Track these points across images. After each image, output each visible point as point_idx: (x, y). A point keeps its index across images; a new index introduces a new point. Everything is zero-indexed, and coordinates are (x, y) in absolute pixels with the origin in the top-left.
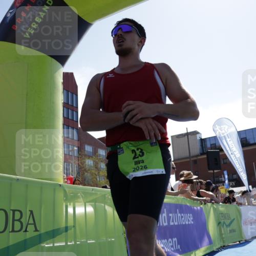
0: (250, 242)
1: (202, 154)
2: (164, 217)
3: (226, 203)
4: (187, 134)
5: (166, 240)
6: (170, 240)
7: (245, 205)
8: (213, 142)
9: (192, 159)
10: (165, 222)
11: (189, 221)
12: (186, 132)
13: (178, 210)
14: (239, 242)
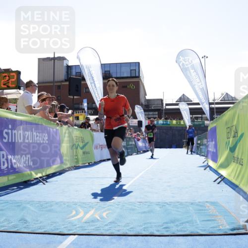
0: (98, 164)
1: (66, 81)
2: (20, 134)
3: (82, 128)
4: (54, 59)
5: (19, 156)
6: (24, 156)
7: (98, 131)
8: (78, 71)
9: (55, 84)
10: (20, 139)
11: (44, 140)
12: (53, 57)
13: (33, 129)
14: (89, 163)
